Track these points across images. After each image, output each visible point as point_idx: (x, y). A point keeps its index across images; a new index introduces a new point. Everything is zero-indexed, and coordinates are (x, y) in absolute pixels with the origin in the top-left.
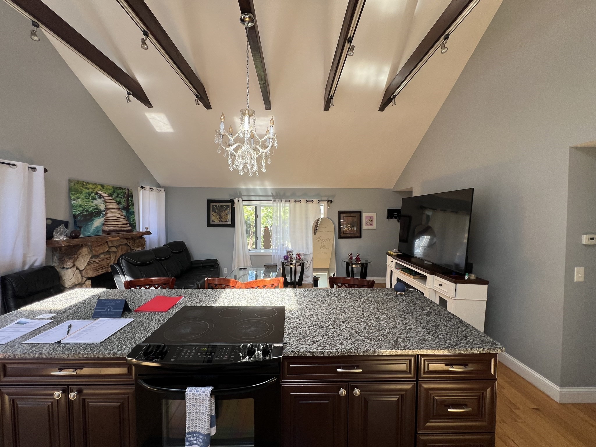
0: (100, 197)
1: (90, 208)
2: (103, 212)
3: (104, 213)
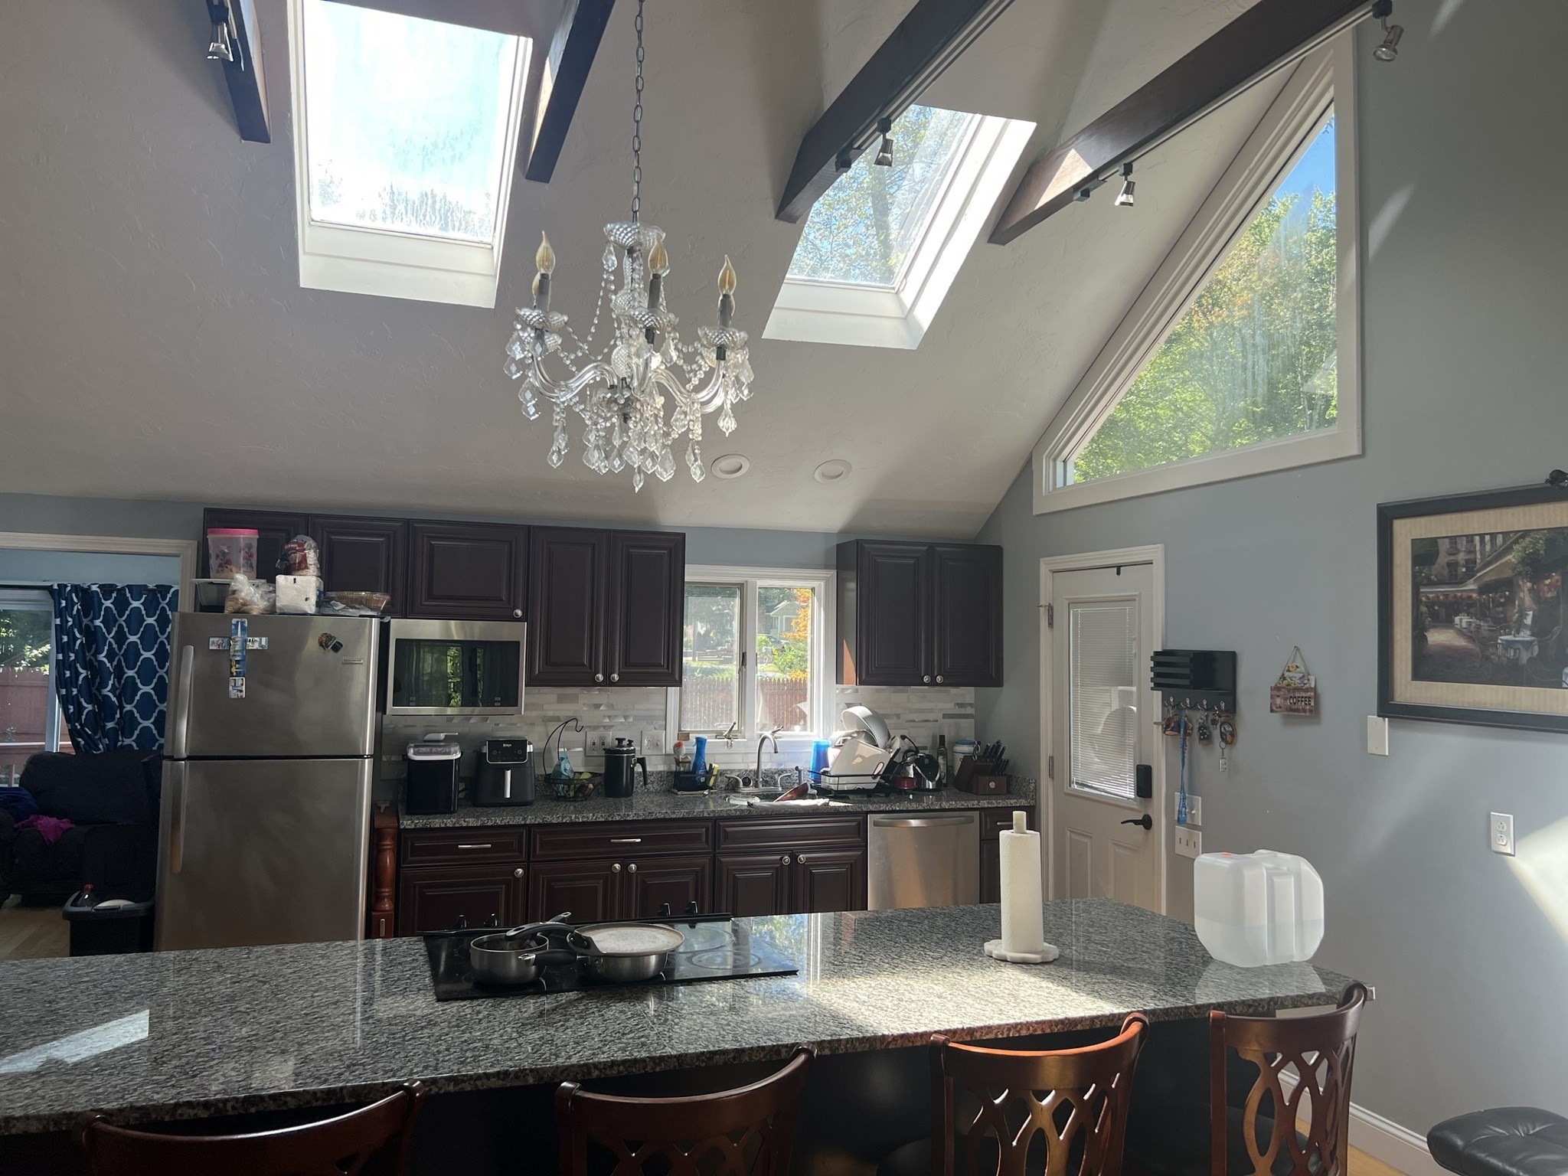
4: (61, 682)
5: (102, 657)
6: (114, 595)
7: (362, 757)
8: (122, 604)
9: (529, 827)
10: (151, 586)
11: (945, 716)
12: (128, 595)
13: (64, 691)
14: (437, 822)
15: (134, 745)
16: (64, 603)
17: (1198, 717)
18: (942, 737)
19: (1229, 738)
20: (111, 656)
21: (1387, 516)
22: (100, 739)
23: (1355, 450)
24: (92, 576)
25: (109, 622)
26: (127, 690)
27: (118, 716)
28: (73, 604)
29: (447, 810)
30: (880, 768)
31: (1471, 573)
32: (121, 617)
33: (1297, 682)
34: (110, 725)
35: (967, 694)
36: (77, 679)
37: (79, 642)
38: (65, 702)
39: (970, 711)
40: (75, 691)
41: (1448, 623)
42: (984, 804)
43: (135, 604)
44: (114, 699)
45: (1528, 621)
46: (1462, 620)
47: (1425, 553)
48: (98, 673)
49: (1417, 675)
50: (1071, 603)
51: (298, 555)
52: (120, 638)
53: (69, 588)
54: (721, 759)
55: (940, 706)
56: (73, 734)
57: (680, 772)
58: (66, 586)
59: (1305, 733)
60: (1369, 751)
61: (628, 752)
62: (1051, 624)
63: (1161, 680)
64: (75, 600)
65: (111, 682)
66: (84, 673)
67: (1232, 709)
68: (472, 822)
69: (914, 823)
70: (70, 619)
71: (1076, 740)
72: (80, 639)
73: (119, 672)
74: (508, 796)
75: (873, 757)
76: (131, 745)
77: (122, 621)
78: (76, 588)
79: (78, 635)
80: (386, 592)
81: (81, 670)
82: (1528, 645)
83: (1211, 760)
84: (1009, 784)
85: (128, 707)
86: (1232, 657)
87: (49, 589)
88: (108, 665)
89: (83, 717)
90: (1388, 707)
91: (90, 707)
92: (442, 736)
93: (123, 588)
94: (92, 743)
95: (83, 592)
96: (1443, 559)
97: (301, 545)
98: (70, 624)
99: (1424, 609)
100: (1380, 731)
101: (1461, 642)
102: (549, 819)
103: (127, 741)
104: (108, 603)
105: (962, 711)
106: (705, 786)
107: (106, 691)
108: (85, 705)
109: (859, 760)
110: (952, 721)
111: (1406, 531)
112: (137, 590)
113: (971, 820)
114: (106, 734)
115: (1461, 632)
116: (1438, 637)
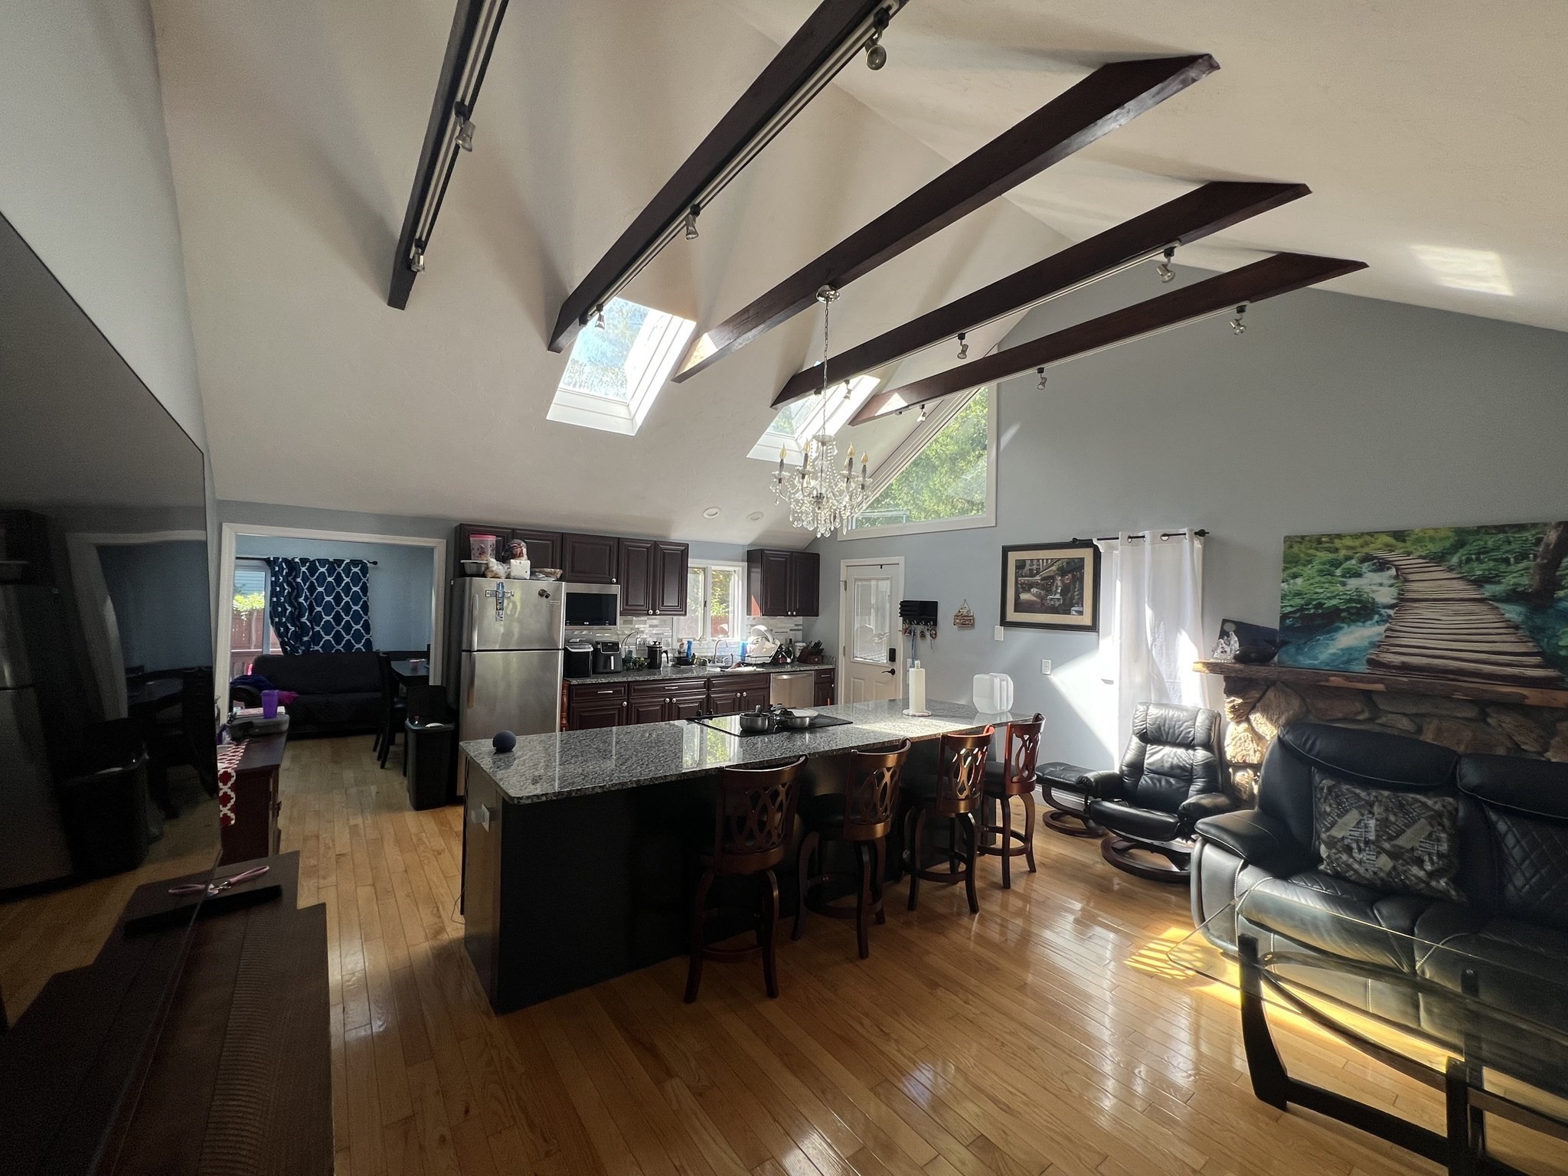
0: (1382, 566)
1: (1329, 598)
2: (1383, 611)
3: (1391, 612)
4: (274, 613)
5: (301, 600)
6: (308, 564)
7: (559, 649)
8: (313, 569)
9: (629, 683)
10: (331, 560)
11: (791, 630)
12: (317, 564)
13: (277, 620)
14: (588, 681)
15: (320, 650)
16: (277, 569)
17: (919, 628)
18: (791, 639)
19: (934, 636)
20: (306, 599)
21: (1006, 550)
22: (298, 647)
23: (994, 525)
24: (295, 553)
25: (305, 580)
26: (316, 619)
27: (311, 633)
28: (283, 569)
29: (587, 676)
30: (773, 653)
31: (1038, 573)
32: (313, 576)
33: (965, 613)
34: (306, 639)
35: (800, 619)
36: (286, 613)
37: (286, 591)
38: (277, 626)
39: (801, 627)
40: (284, 620)
41: (1029, 591)
42: (816, 668)
43: (322, 570)
44: (309, 624)
45: (1059, 591)
46: (1034, 590)
47: (1021, 565)
48: (299, 610)
49: (1016, 610)
50: (856, 580)
51: (519, 549)
52: (312, 589)
53: (280, 560)
54: (698, 651)
55: (788, 625)
56: (283, 644)
57: (681, 657)
58: (278, 558)
59: (968, 633)
60: (996, 639)
61: (660, 647)
62: (846, 589)
63: (903, 613)
64: (285, 567)
65: (307, 614)
66: (289, 609)
67: (935, 624)
68: (604, 681)
69: (785, 677)
70: (281, 578)
71: (857, 641)
72: (287, 589)
73: (311, 608)
74: (613, 668)
75: (771, 648)
76: (318, 650)
77: (313, 579)
78: (285, 560)
79: (286, 587)
80: (561, 568)
81: (288, 607)
82: (1058, 599)
83: (924, 645)
84: (823, 659)
85: (317, 629)
86: (937, 602)
87: (267, 561)
88: (305, 604)
89: (289, 635)
90: (1004, 622)
91: (293, 629)
92: (578, 640)
93: (314, 561)
94: (294, 649)
95: (290, 563)
96: (1028, 567)
97: (519, 544)
98: (281, 581)
99: (1019, 586)
100: (1000, 630)
101: (1034, 598)
102: (638, 678)
103: (316, 648)
104: (304, 569)
105: (797, 628)
106: (692, 664)
107: (304, 620)
108: (290, 627)
109: (765, 650)
110: (794, 632)
111: (1013, 557)
112: (323, 562)
113: (811, 675)
114: (303, 643)
115: (1033, 595)
116: (1024, 596)
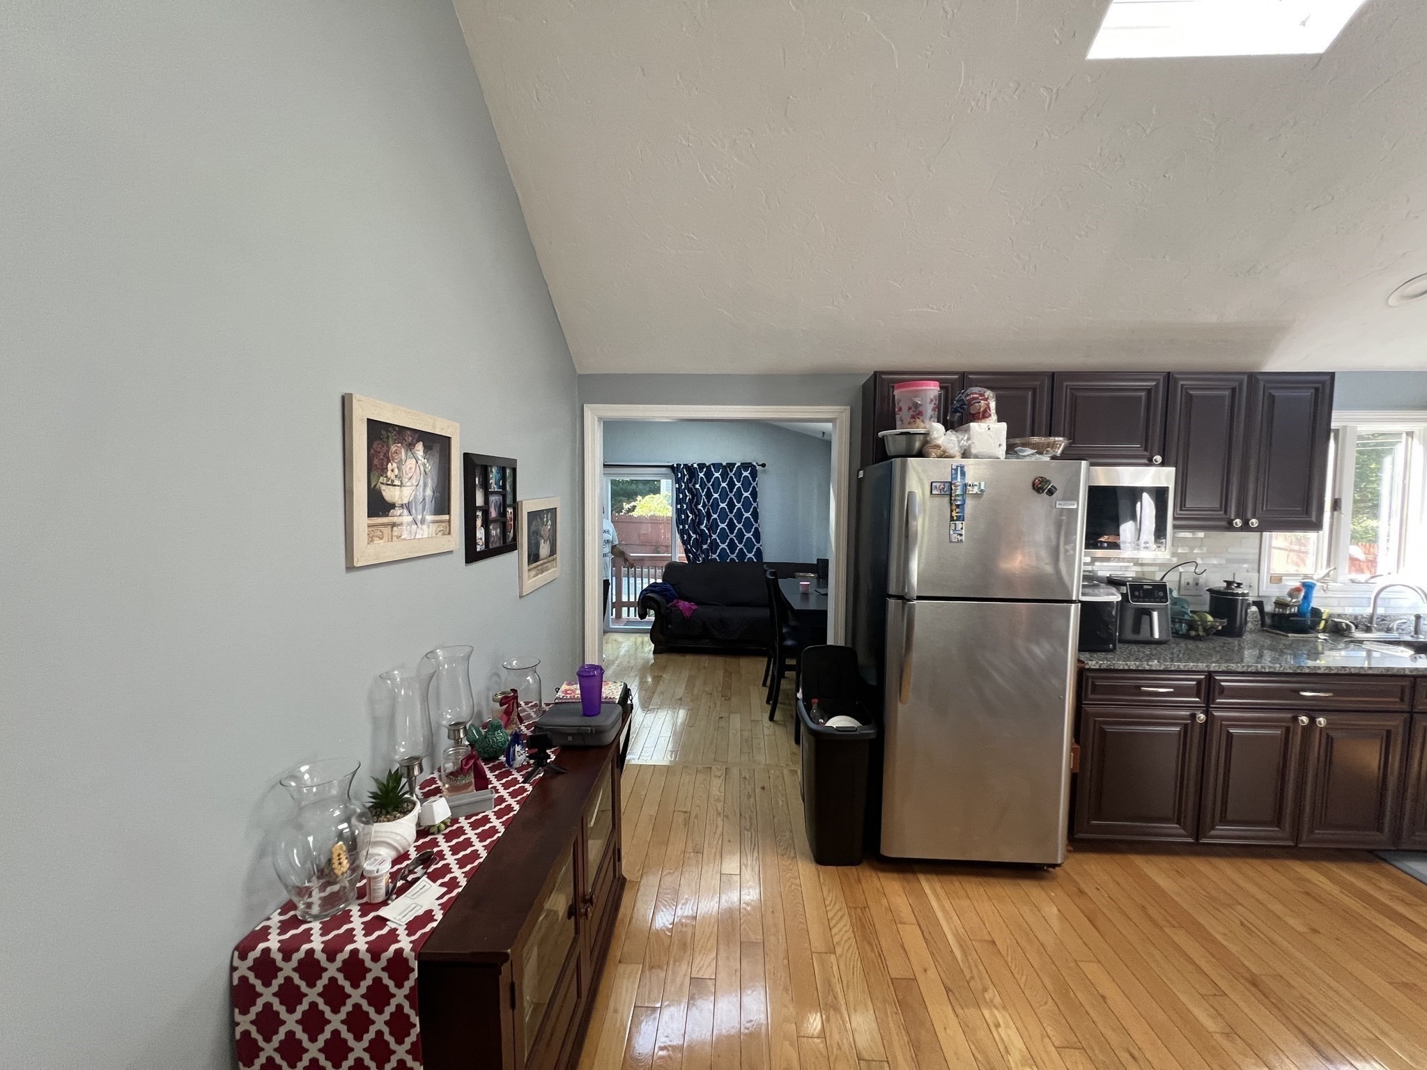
7: (1069, 602)
9: (1210, 674)
14: (1121, 664)
15: (717, 558)
16: (680, 475)
22: (699, 554)
25: (703, 486)
27: (709, 541)
32: (709, 483)
34: (705, 547)
36: (688, 520)
37: (688, 498)
40: (687, 527)
44: (707, 531)
51: (982, 404)
52: (709, 495)
56: (687, 551)
57: (1289, 615)
58: (681, 465)
61: (1239, 594)
64: (686, 473)
65: (705, 522)
66: (691, 516)
68: (1155, 666)
70: (683, 484)
74: (1157, 636)
78: (686, 466)
79: (687, 494)
87: (672, 467)
88: (703, 511)
89: (691, 542)
91: (694, 536)
93: (710, 466)
94: (696, 557)
95: (689, 468)
97: (982, 395)
98: (683, 487)
103: (714, 556)
104: (701, 475)
106: (1313, 632)
107: (703, 527)
114: (703, 552)
